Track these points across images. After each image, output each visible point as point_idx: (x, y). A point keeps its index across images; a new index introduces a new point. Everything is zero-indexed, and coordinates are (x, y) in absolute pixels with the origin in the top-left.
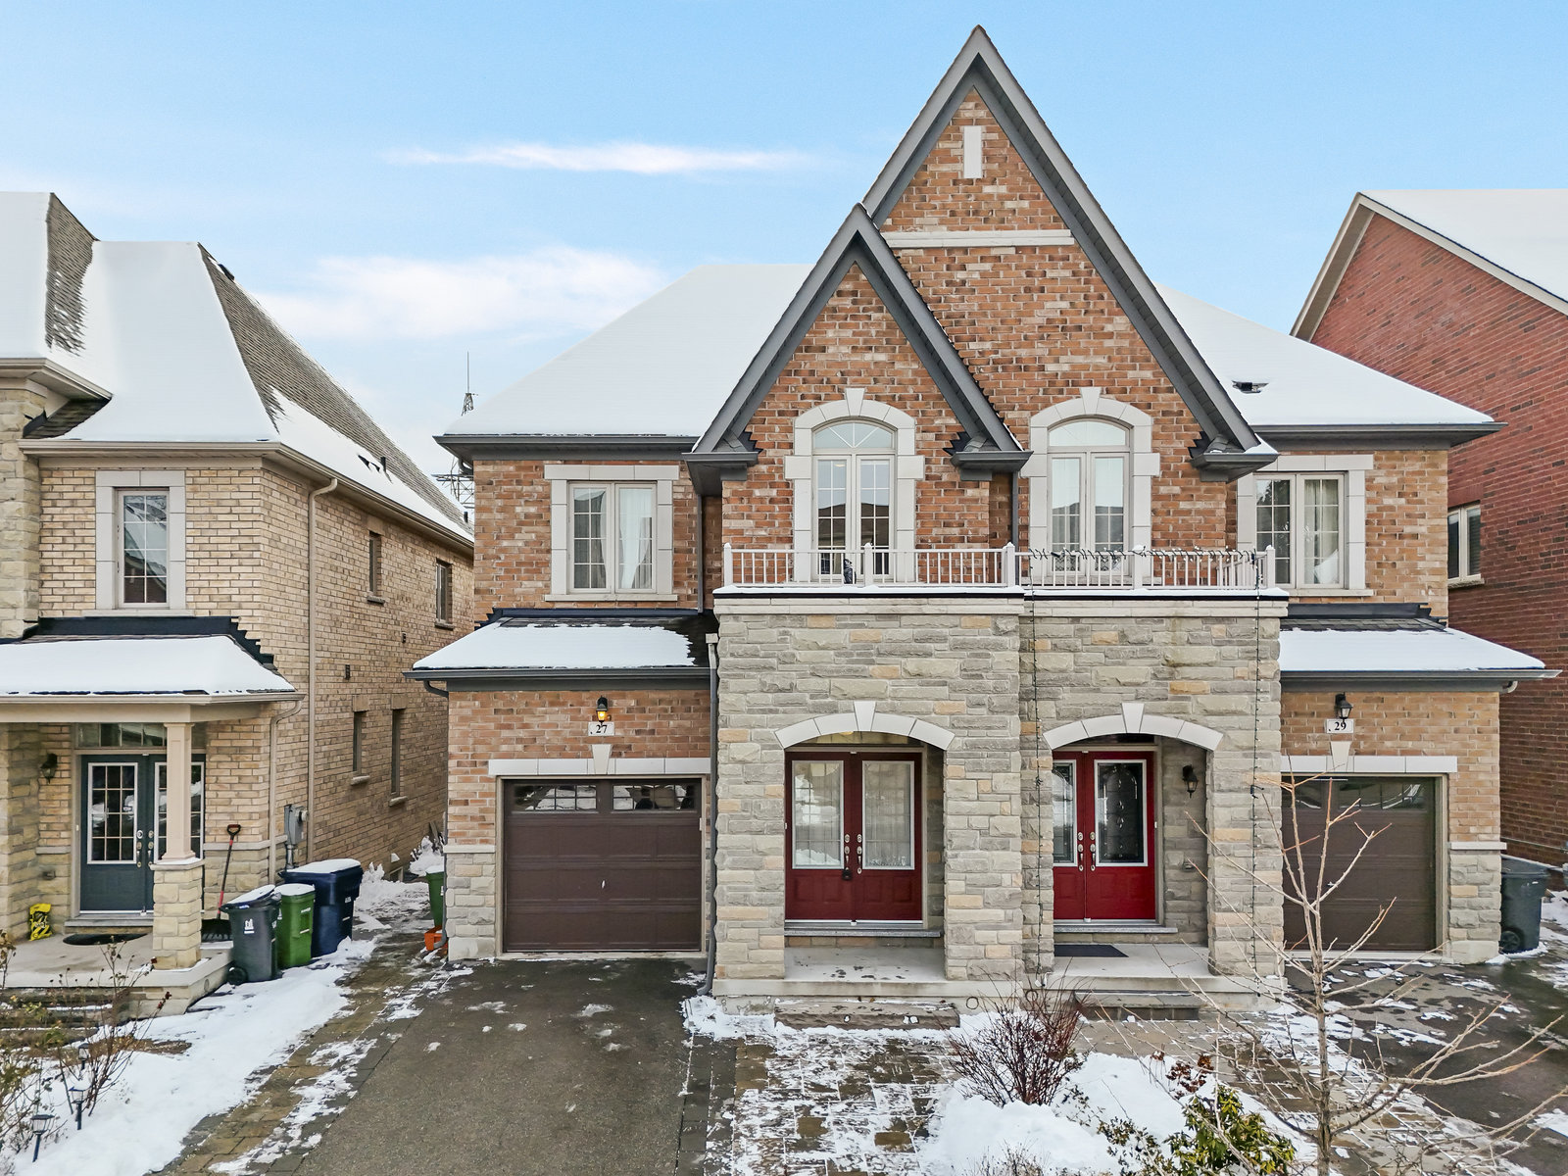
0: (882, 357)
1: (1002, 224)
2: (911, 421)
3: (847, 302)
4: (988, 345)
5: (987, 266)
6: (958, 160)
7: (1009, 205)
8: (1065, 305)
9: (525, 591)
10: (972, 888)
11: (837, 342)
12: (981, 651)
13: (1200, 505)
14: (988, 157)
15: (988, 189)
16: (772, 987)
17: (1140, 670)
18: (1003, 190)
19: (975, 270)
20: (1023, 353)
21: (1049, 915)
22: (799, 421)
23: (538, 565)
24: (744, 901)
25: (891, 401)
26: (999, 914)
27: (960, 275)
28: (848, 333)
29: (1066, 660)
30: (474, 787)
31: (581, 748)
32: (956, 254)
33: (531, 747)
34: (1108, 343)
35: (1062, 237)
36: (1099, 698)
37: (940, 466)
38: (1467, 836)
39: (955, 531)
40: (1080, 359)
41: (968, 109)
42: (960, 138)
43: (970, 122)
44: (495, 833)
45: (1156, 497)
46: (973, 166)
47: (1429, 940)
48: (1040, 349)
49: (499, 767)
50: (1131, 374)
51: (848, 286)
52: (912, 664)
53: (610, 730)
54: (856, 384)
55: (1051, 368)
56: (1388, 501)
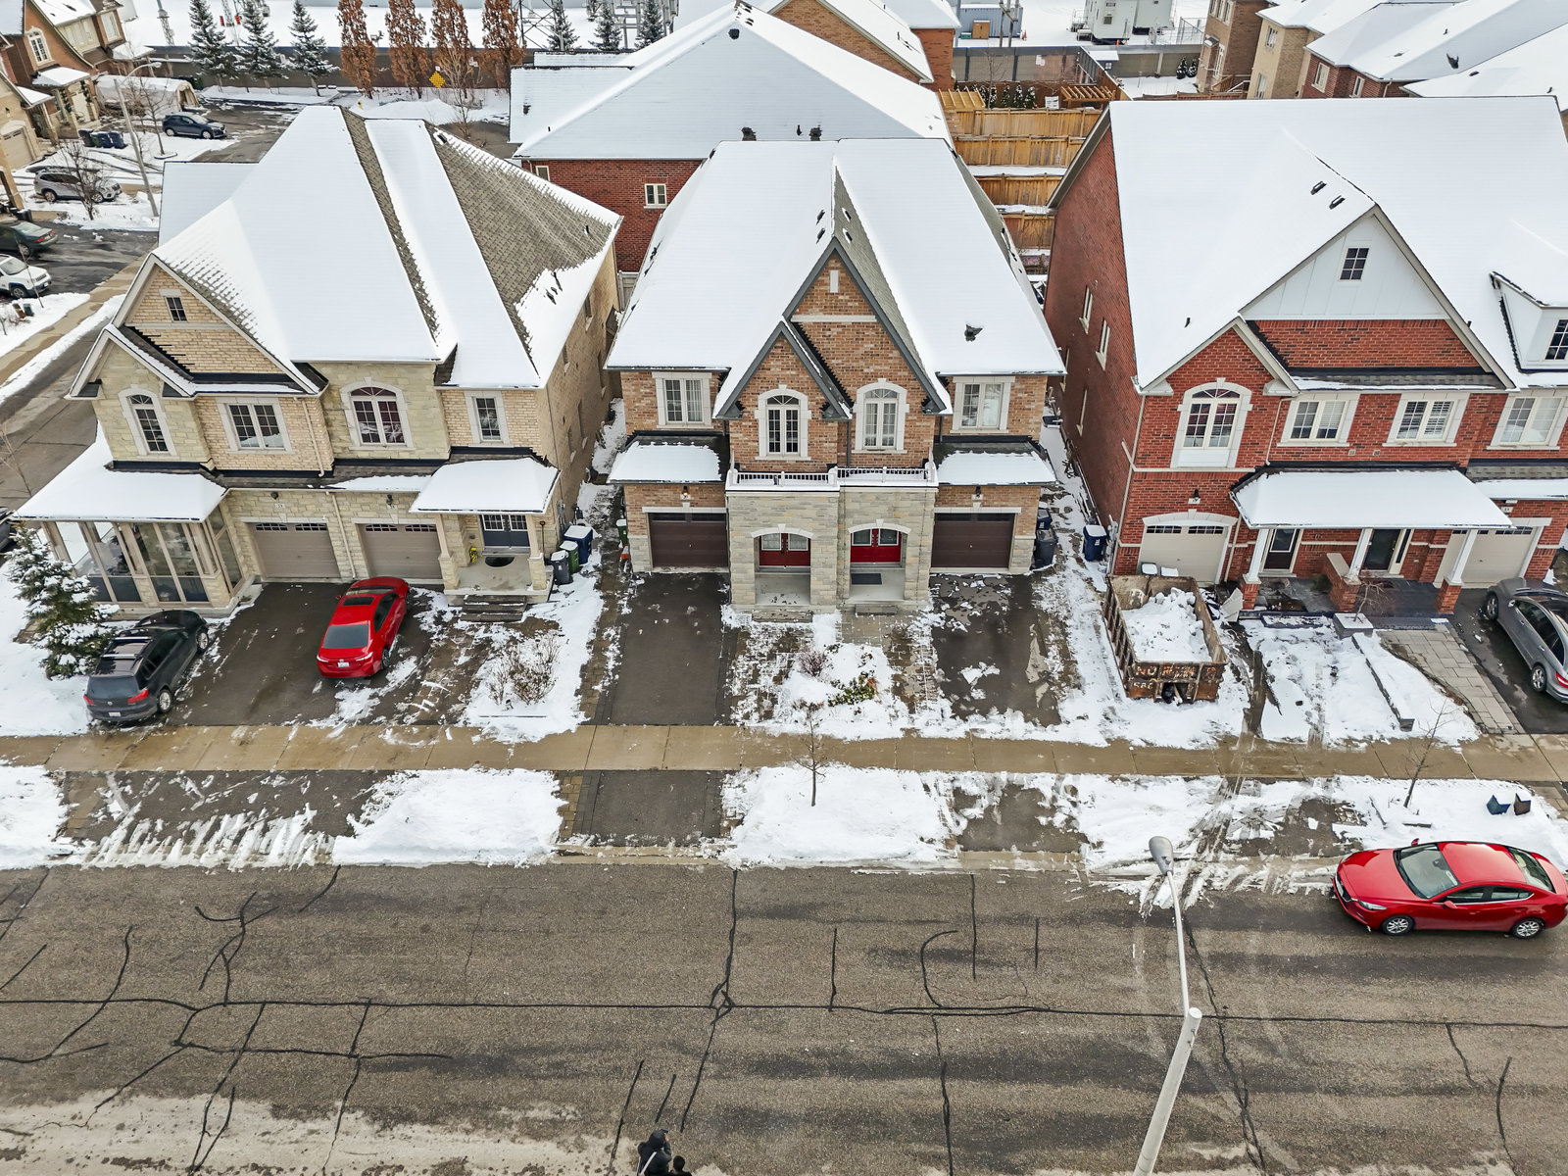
0: (794, 373)
1: (847, 313)
2: (806, 397)
3: (779, 351)
4: (840, 361)
5: (840, 330)
6: (828, 285)
7: (850, 304)
8: (872, 346)
9: (647, 424)
10: (819, 579)
11: (775, 367)
12: (823, 508)
13: (925, 424)
14: (841, 284)
15: (840, 297)
16: (752, 607)
17: (883, 509)
18: (847, 297)
19: (835, 331)
20: (855, 364)
21: (848, 583)
22: (760, 397)
23: (652, 412)
24: (741, 582)
25: (798, 389)
26: (828, 587)
27: (828, 333)
28: (780, 363)
29: (856, 506)
30: (637, 516)
31: (679, 503)
32: (826, 326)
33: (658, 503)
34: (890, 361)
35: (872, 319)
36: (867, 518)
37: (818, 415)
38: (1022, 534)
39: (824, 439)
40: (879, 367)
41: (832, 263)
42: (829, 275)
43: (833, 268)
44: (647, 531)
45: (907, 421)
46: (834, 288)
47: (1007, 566)
48: (862, 363)
49: (646, 510)
50: (899, 373)
51: (779, 345)
52: (799, 512)
53: (689, 497)
54: (783, 383)
55: (866, 370)
56: (1020, 395)
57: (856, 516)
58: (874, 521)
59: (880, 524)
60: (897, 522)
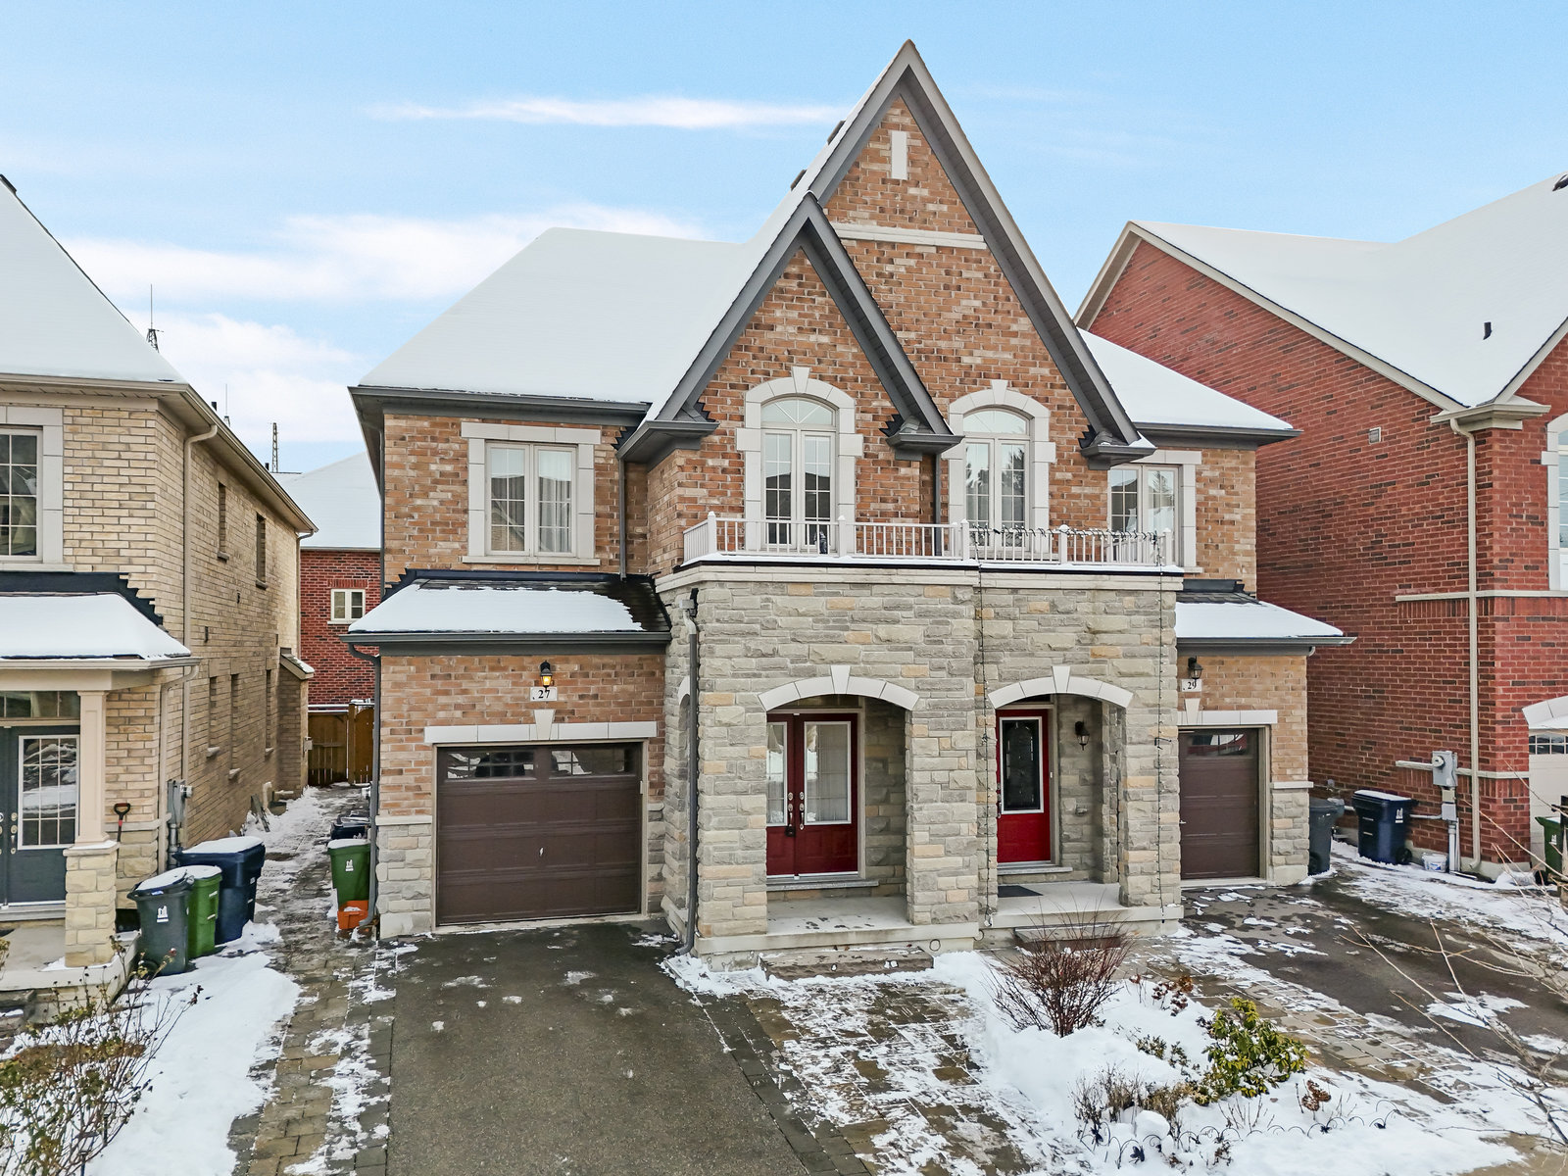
0: (825, 339)
1: (924, 225)
2: (850, 401)
3: (793, 285)
4: (912, 335)
5: (912, 262)
6: (887, 160)
7: (931, 207)
8: (977, 303)
9: (441, 552)
10: (935, 837)
11: (785, 324)
12: (942, 618)
13: (1088, 490)
14: (912, 161)
15: (912, 191)
16: (755, 942)
17: (1066, 637)
18: (925, 193)
19: (901, 265)
20: (943, 344)
21: (994, 859)
22: (749, 395)
23: (454, 525)
24: (729, 861)
25: (833, 381)
26: (957, 861)
27: (889, 268)
28: (794, 314)
29: (1006, 628)
30: (409, 756)
31: (523, 713)
32: (885, 250)
33: (470, 713)
34: (1014, 341)
35: (975, 241)
36: (1034, 662)
37: (877, 445)
38: (1284, 777)
39: (890, 506)
40: (990, 354)
41: (896, 115)
42: (888, 141)
43: (896, 127)
44: (431, 803)
45: (1053, 482)
46: (899, 170)
48: (958, 343)
49: (435, 735)
50: (1032, 370)
51: (794, 270)
52: (883, 631)
53: (553, 695)
54: (803, 363)
55: (966, 360)
56: (1213, 492)
57: (1007, 659)
58: (1047, 672)
59: (1062, 681)
60: (1099, 675)
